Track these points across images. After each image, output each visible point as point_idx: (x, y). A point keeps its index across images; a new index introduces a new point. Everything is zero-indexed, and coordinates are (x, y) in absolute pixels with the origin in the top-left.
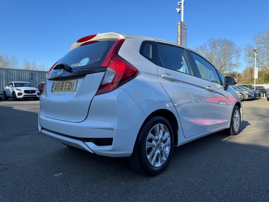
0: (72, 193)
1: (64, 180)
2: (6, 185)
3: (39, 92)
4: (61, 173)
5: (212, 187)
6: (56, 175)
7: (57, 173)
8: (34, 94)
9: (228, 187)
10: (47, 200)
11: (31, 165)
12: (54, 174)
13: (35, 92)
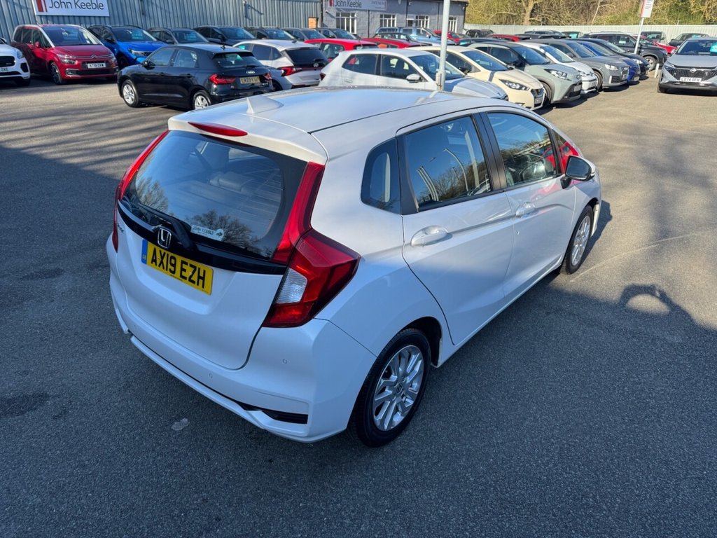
0: (221, 477)
1: (196, 441)
2: (87, 462)
3: (24, 60)
4: (185, 420)
5: (471, 445)
6: (177, 427)
7: (176, 420)
8: (10, 69)
9: (497, 443)
10: (179, 498)
11: (114, 395)
12: (172, 421)
13: (13, 64)
